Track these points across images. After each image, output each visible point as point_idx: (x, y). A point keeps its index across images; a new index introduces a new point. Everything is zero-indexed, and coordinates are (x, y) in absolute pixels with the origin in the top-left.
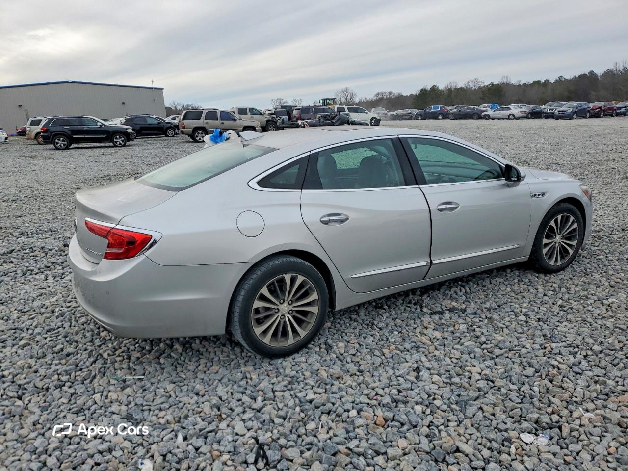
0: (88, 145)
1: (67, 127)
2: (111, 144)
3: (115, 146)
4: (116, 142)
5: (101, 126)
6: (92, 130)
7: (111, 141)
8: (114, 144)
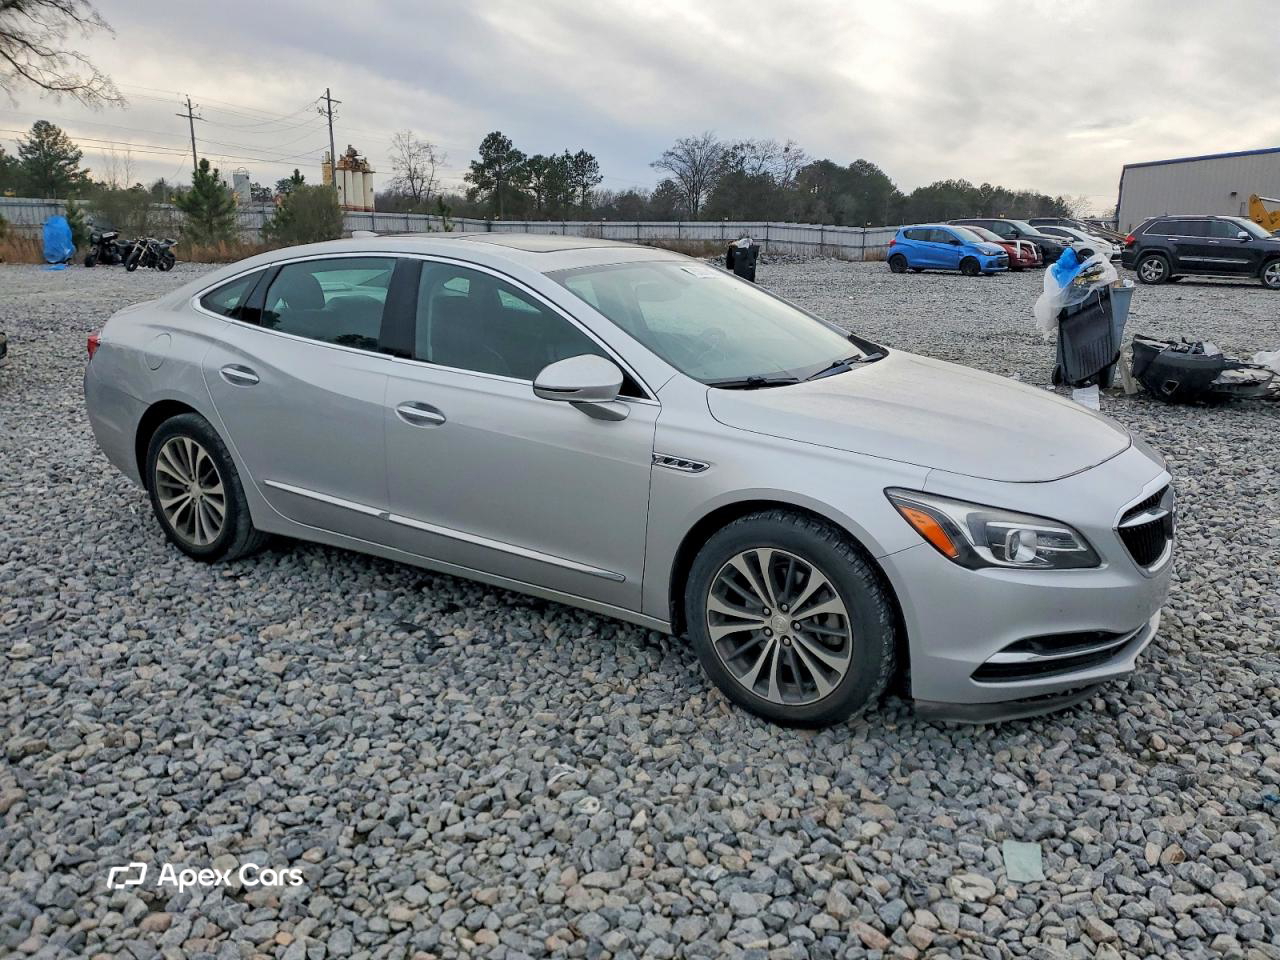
0: (1204, 279)
1: (1175, 238)
2: (1257, 282)
3: (1265, 286)
4: (1269, 278)
5: (1246, 239)
6: (1226, 248)
7: (1259, 275)
8: (1263, 281)
